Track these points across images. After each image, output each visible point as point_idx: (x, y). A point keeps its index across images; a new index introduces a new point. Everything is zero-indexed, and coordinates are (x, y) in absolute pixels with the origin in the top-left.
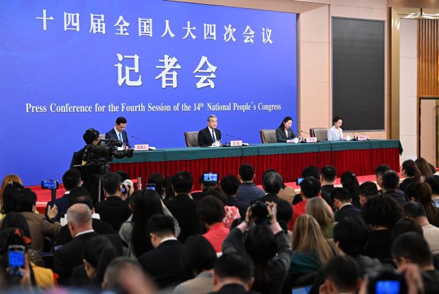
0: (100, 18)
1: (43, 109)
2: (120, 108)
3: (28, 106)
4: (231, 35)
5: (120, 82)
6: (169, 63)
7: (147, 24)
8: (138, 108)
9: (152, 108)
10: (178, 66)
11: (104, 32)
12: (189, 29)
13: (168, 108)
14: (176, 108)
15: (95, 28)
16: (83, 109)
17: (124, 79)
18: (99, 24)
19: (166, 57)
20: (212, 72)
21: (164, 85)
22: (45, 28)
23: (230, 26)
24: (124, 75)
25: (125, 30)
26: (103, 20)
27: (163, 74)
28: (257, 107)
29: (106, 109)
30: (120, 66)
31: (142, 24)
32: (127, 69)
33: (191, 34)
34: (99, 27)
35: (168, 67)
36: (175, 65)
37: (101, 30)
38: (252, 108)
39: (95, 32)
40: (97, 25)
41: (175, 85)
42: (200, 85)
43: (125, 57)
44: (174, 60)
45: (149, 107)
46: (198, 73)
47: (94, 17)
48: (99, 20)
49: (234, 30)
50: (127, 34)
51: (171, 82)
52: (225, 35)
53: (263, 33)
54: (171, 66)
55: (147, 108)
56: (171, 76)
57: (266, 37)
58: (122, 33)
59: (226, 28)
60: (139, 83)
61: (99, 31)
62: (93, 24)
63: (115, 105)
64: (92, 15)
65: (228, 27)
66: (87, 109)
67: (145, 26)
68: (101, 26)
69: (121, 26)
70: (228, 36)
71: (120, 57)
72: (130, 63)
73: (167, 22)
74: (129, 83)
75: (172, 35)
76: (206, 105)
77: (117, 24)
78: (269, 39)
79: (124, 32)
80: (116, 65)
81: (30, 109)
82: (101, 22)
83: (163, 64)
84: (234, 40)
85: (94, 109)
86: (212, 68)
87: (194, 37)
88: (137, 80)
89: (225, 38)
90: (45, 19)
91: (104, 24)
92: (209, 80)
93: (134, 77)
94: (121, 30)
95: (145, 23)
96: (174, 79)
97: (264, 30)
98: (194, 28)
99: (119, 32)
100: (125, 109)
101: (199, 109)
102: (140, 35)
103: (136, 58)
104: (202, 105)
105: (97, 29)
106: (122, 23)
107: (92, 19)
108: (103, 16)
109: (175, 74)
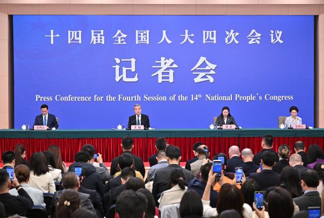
0: (100, 32)
1: (49, 99)
2: (117, 98)
3: (37, 97)
4: (233, 38)
5: (118, 79)
6: (165, 63)
7: (144, 34)
8: (134, 99)
9: (148, 99)
10: (175, 66)
11: (103, 43)
12: (187, 36)
13: (164, 98)
14: (173, 98)
15: (95, 40)
16: (83, 99)
17: (121, 76)
18: (99, 37)
19: (163, 59)
20: (212, 69)
21: (160, 80)
22: (52, 43)
23: (232, 31)
24: (121, 73)
25: (123, 40)
26: (102, 34)
27: (160, 72)
28: (263, 98)
29: (104, 99)
30: (117, 67)
31: (139, 35)
32: (124, 69)
33: (189, 40)
34: (99, 40)
35: (164, 67)
36: (171, 65)
37: (101, 41)
38: (257, 98)
39: (95, 43)
40: (97, 38)
41: (171, 80)
42: (198, 80)
43: (122, 60)
44: (171, 61)
45: (145, 97)
46: (196, 71)
47: (94, 32)
48: (99, 35)
49: (237, 34)
50: (124, 43)
51: (168, 78)
52: (226, 39)
53: (272, 35)
54: (168, 66)
55: (142, 98)
56: (168, 73)
57: (275, 38)
58: (119, 43)
59: (227, 33)
60: (136, 79)
61: (99, 42)
62: (93, 38)
63: (112, 96)
64: (93, 31)
65: (230, 32)
66: (87, 99)
67: (142, 36)
68: (101, 38)
69: (119, 38)
70: (229, 39)
71: (118, 61)
72: (129, 64)
73: (164, 32)
74: (125, 79)
75: (169, 42)
76: (204, 96)
77: (115, 36)
78: (278, 39)
79: (122, 42)
80: (113, 67)
81: (39, 99)
82: (101, 35)
83: (160, 64)
84: (237, 42)
85: (93, 98)
86: (211, 66)
87: (192, 42)
88: (133, 77)
89: (227, 41)
90: (52, 36)
91: (103, 37)
92: (207, 76)
93: (130, 74)
94: (119, 40)
95: (142, 34)
96: (171, 76)
97: (272, 32)
98: (192, 35)
99: (118, 42)
100: (121, 99)
101: (197, 99)
102: (137, 43)
103: (133, 61)
104: (200, 96)
105: (97, 41)
106: (120, 35)
107: (93, 34)
108: (102, 31)
109: (171, 72)
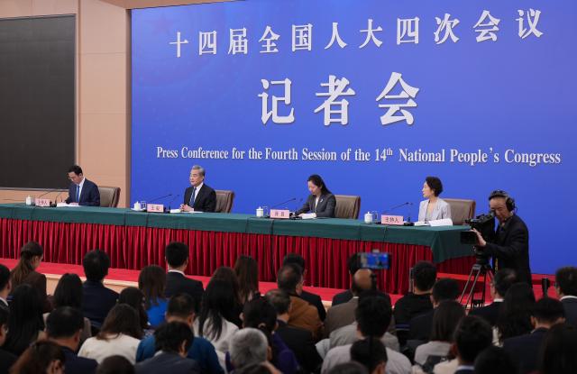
0: (241, 32)
1: (174, 154)
2: (264, 155)
3: (160, 150)
4: (449, 30)
5: (265, 118)
6: (336, 87)
7: (305, 32)
8: (287, 155)
9: (307, 156)
10: (351, 92)
11: (246, 52)
12: (370, 31)
13: (332, 156)
14: (346, 156)
15: (235, 47)
16: (218, 154)
17: (270, 113)
18: (240, 41)
19: (332, 78)
20: (410, 97)
21: (327, 121)
22: (179, 55)
23: (447, 16)
24: (270, 108)
25: (274, 45)
26: (245, 35)
27: (326, 105)
28: (501, 157)
29: (246, 155)
30: (265, 96)
31: (297, 34)
32: (275, 100)
33: (374, 39)
34: (240, 46)
35: (333, 94)
36: (345, 90)
37: (243, 49)
38: (490, 158)
39: (234, 53)
40: (237, 44)
41: (344, 120)
42: (387, 119)
43: (273, 83)
44: (345, 82)
45: (304, 153)
46: (384, 100)
47: (235, 33)
48: (240, 36)
49: (456, 22)
50: (276, 50)
51: (339, 116)
52: (437, 34)
53: (521, 20)
54: (339, 92)
55: (300, 155)
56: (339, 107)
57: (526, 26)
58: (268, 51)
59: (439, 20)
60: (290, 119)
61: (240, 51)
62: (233, 42)
63: (256, 150)
64: (231, 31)
65: (442, 18)
66: (223, 155)
67: (301, 37)
68: (243, 43)
69: (268, 40)
70: (442, 34)
71: (266, 84)
72: (279, 91)
73: (335, 25)
74: (277, 119)
75: (342, 44)
76: (397, 153)
77: (263, 38)
78: (533, 29)
79: (272, 48)
80: (260, 95)
81: (161, 154)
82: (243, 38)
83: (326, 90)
84: (455, 39)
85: (230, 154)
86: (410, 91)
87: (378, 43)
88: (287, 114)
89: (437, 39)
90: (179, 43)
91: (246, 41)
92: (402, 111)
93: (283, 110)
94: (268, 46)
95: (301, 31)
96: (344, 111)
97: (521, 13)
98: (380, 29)
99: (266, 49)
100: (270, 156)
101: (384, 157)
102: (294, 49)
103: (288, 83)
104: (391, 152)
105: (237, 49)
106: (269, 36)
107: (232, 36)
108: (245, 30)
109: (344, 103)
